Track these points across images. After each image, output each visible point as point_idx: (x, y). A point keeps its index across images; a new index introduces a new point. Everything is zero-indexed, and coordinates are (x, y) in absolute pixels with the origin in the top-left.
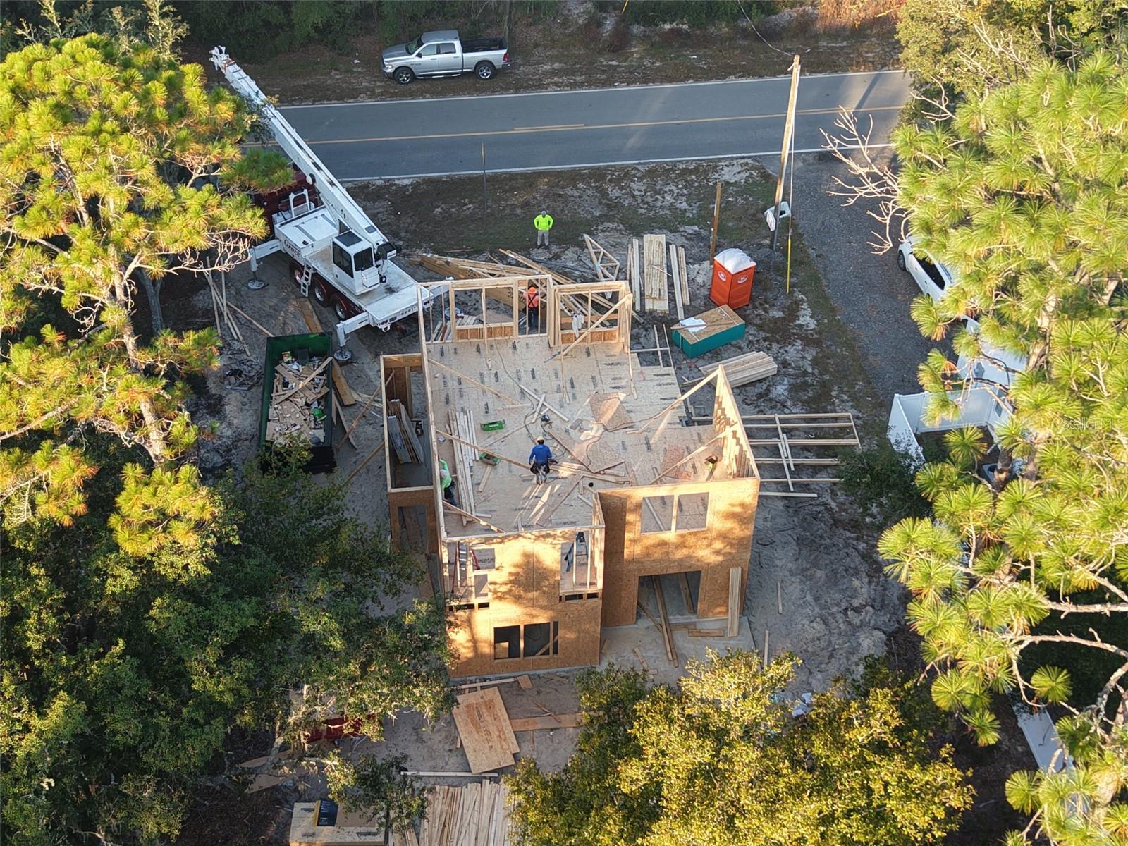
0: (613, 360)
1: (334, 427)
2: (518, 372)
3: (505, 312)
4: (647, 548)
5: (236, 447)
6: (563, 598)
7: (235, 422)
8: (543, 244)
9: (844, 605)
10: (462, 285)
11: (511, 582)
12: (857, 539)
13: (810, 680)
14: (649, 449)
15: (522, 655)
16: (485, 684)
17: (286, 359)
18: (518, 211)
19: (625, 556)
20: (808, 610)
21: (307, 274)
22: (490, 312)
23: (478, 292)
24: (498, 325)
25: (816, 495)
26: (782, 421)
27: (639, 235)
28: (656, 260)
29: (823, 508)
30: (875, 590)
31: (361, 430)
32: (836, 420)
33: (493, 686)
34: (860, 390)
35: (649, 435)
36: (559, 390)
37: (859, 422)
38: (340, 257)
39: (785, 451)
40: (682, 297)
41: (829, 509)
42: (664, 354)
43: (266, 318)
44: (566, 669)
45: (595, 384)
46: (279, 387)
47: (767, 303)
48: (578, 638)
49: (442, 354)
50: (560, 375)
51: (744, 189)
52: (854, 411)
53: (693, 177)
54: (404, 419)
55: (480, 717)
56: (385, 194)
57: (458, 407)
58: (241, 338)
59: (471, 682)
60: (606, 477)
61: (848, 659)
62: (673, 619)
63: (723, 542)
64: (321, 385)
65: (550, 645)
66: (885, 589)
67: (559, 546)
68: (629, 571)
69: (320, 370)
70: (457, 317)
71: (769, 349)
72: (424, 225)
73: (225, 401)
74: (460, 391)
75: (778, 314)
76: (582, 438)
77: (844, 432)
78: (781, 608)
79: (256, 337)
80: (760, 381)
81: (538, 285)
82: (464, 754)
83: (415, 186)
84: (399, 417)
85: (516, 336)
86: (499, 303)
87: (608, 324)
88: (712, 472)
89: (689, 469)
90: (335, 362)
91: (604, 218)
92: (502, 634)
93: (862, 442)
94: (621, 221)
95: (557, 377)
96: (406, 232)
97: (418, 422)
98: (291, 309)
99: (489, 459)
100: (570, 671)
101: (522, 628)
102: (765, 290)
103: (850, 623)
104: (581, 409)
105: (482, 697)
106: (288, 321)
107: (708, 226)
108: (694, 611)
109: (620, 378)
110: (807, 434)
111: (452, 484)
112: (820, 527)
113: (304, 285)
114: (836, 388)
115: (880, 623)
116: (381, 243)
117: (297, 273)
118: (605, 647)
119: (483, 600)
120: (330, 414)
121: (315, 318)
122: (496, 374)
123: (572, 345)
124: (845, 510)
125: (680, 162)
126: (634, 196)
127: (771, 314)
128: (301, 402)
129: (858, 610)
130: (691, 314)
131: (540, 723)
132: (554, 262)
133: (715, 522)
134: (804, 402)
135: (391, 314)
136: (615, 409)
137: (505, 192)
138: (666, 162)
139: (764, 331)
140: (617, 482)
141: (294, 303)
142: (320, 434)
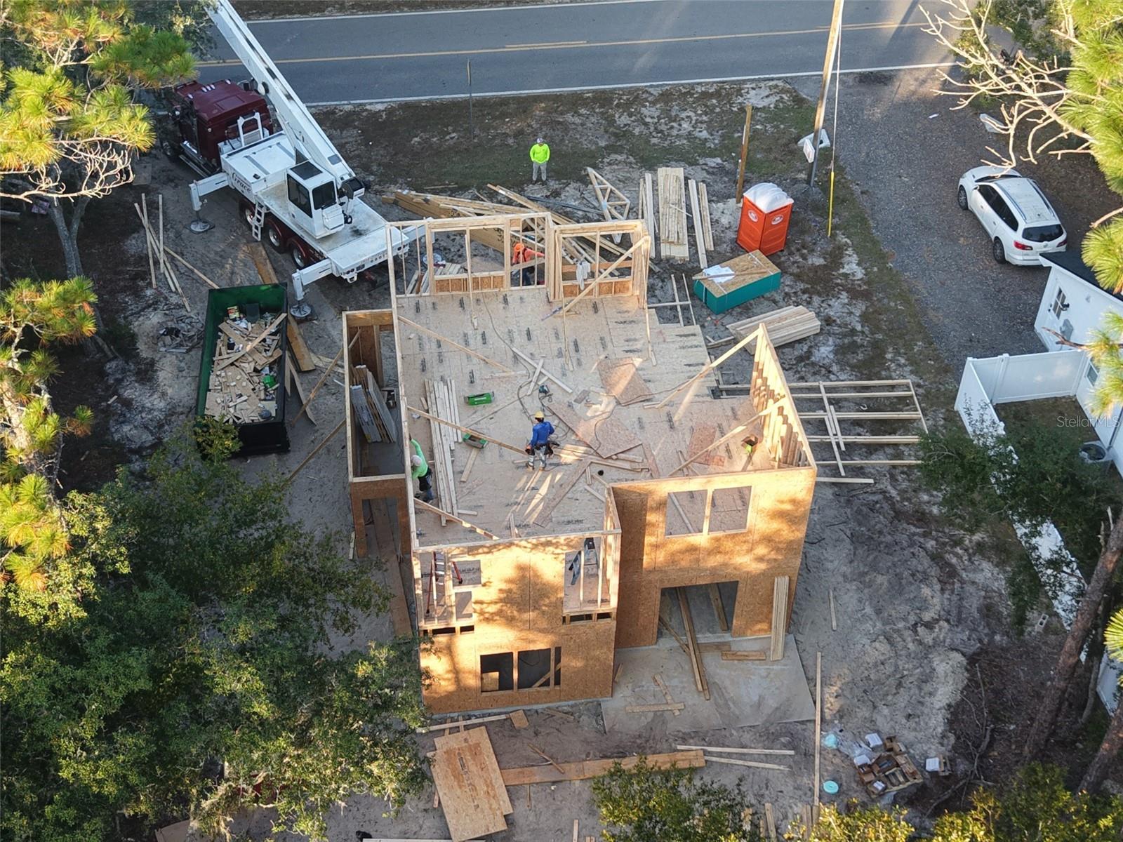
0: (626, 317)
1: (287, 398)
2: (510, 332)
3: (495, 259)
4: (673, 554)
5: (169, 422)
6: (568, 619)
7: (170, 391)
8: (539, 179)
9: (912, 619)
10: (441, 225)
11: (501, 600)
12: (925, 535)
13: (875, 716)
14: (672, 427)
15: (515, 687)
16: (469, 722)
17: (233, 316)
18: (511, 141)
19: (645, 564)
20: (868, 626)
21: (259, 213)
22: (477, 259)
23: (462, 234)
24: (486, 274)
25: (871, 481)
26: (828, 390)
27: (652, 168)
28: (674, 198)
29: (881, 496)
30: (949, 600)
31: (321, 400)
32: (892, 388)
33: (480, 725)
34: (920, 352)
35: (672, 410)
36: (560, 354)
37: (921, 391)
38: (296, 193)
39: (833, 426)
40: (705, 242)
41: (888, 499)
42: (685, 308)
43: (210, 266)
44: (571, 703)
45: (604, 347)
46: (224, 349)
47: (804, 247)
48: (586, 666)
49: (418, 309)
50: (561, 336)
51: (774, 115)
52: (913, 377)
53: (714, 101)
54: (371, 389)
55: (463, 766)
56: (354, 121)
57: (437, 376)
58: (180, 290)
59: (453, 720)
60: (619, 464)
61: (920, 689)
62: (703, 638)
63: (767, 546)
64: (273, 347)
65: (551, 674)
66: (961, 599)
67: (564, 556)
68: (650, 582)
69: (273, 329)
70: (437, 265)
71: (809, 303)
72: (400, 157)
73: (157, 366)
74: (440, 355)
75: (819, 261)
76: (589, 414)
77: (903, 402)
78: (834, 624)
79: (198, 288)
80: (799, 341)
81: (535, 227)
82: (442, 816)
83: (390, 111)
84: (365, 386)
85: (507, 288)
86: (487, 248)
87: (617, 273)
88: (750, 457)
89: (722, 453)
90: (290, 318)
91: (611, 149)
92: (489, 663)
93: (925, 415)
94: (631, 152)
95: (557, 337)
96: (379, 165)
97: (389, 392)
98: (241, 256)
99: (473, 442)
100: (576, 705)
101: (515, 656)
102: (803, 232)
103: (920, 643)
104: (587, 378)
105: (466, 740)
106: (236, 269)
107: (733, 158)
108: (728, 627)
109: (635, 340)
110: (858, 405)
111: (429, 472)
112: (880, 521)
113: (256, 228)
114: (890, 349)
115: (957, 642)
116: (347, 178)
117: (248, 213)
118: (619, 674)
119: (465, 622)
120: (283, 384)
121: (269, 266)
122: (484, 334)
123: (577, 299)
124: (909, 500)
125: (698, 84)
126: (646, 124)
127: (810, 262)
128: (249, 367)
129: (929, 626)
130: (716, 260)
131: (538, 774)
132: (552, 200)
133: (757, 521)
134: (853, 367)
135: (358, 261)
136: (629, 378)
137: (495, 118)
138: (682, 85)
139: (803, 281)
140: (634, 470)
141: (245, 248)
142: (271, 407)
